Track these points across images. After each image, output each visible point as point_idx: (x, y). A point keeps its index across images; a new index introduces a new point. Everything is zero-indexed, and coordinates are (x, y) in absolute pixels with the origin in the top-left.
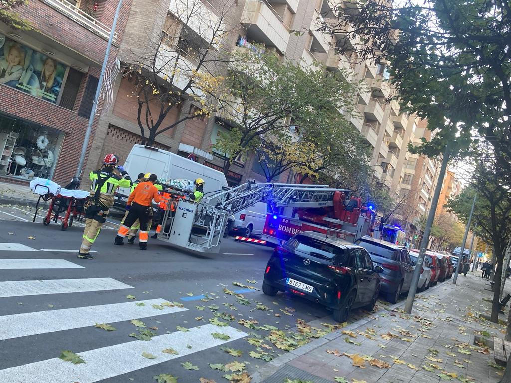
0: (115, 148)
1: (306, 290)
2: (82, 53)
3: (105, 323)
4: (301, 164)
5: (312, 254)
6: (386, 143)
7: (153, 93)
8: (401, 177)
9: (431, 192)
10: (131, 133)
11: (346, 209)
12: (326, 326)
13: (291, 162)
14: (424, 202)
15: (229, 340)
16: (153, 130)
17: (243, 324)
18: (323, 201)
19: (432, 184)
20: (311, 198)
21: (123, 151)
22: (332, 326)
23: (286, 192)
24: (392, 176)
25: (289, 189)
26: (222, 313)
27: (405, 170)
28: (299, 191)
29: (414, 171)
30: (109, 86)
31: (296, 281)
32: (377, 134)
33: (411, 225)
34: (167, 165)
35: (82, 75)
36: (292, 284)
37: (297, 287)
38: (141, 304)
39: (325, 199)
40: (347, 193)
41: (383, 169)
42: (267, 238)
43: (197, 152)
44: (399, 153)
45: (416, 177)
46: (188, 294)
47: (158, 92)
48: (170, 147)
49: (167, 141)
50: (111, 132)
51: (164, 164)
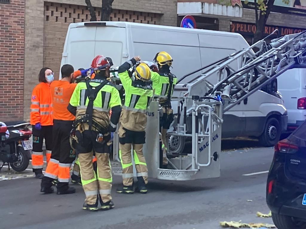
34: (124, 45)
48: (163, 14)
49: (154, 5)
50: (52, 15)
51: (121, 44)
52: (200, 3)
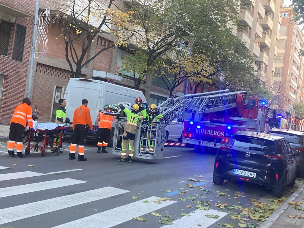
0: (44, 83)
1: (251, 176)
2: (12, 7)
3: (138, 216)
4: (195, 74)
5: (250, 148)
6: (257, 43)
7: (77, 33)
8: (273, 71)
9: (299, 80)
10: (54, 68)
11: (247, 107)
12: (272, 201)
13: (187, 74)
14: (294, 91)
15: (219, 218)
16: (79, 64)
17: (219, 207)
18: (229, 104)
19: (299, 74)
20: (220, 103)
21: (50, 84)
22: (276, 201)
23: (202, 101)
24: (265, 72)
25: (204, 98)
26: (201, 201)
27: (275, 65)
28: (211, 98)
29: (283, 64)
30: (43, 33)
31: (241, 171)
32: (250, 38)
33: (287, 113)
34: (101, 91)
35: (11, 25)
36: (239, 174)
37: (243, 175)
38: (146, 202)
39: (231, 102)
40: (245, 93)
41: (257, 67)
42: (187, 141)
43: (109, 75)
44: (269, 51)
45: (285, 69)
46: (168, 191)
47: (81, 32)
48: (86, 75)
49: (84, 70)
50: (39, 69)
51: (98, 91)
52: (105, 72)
